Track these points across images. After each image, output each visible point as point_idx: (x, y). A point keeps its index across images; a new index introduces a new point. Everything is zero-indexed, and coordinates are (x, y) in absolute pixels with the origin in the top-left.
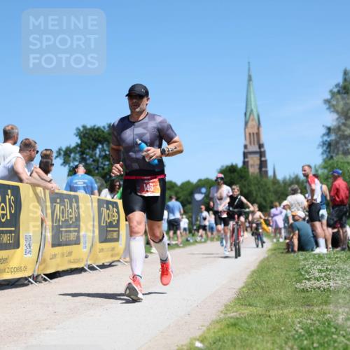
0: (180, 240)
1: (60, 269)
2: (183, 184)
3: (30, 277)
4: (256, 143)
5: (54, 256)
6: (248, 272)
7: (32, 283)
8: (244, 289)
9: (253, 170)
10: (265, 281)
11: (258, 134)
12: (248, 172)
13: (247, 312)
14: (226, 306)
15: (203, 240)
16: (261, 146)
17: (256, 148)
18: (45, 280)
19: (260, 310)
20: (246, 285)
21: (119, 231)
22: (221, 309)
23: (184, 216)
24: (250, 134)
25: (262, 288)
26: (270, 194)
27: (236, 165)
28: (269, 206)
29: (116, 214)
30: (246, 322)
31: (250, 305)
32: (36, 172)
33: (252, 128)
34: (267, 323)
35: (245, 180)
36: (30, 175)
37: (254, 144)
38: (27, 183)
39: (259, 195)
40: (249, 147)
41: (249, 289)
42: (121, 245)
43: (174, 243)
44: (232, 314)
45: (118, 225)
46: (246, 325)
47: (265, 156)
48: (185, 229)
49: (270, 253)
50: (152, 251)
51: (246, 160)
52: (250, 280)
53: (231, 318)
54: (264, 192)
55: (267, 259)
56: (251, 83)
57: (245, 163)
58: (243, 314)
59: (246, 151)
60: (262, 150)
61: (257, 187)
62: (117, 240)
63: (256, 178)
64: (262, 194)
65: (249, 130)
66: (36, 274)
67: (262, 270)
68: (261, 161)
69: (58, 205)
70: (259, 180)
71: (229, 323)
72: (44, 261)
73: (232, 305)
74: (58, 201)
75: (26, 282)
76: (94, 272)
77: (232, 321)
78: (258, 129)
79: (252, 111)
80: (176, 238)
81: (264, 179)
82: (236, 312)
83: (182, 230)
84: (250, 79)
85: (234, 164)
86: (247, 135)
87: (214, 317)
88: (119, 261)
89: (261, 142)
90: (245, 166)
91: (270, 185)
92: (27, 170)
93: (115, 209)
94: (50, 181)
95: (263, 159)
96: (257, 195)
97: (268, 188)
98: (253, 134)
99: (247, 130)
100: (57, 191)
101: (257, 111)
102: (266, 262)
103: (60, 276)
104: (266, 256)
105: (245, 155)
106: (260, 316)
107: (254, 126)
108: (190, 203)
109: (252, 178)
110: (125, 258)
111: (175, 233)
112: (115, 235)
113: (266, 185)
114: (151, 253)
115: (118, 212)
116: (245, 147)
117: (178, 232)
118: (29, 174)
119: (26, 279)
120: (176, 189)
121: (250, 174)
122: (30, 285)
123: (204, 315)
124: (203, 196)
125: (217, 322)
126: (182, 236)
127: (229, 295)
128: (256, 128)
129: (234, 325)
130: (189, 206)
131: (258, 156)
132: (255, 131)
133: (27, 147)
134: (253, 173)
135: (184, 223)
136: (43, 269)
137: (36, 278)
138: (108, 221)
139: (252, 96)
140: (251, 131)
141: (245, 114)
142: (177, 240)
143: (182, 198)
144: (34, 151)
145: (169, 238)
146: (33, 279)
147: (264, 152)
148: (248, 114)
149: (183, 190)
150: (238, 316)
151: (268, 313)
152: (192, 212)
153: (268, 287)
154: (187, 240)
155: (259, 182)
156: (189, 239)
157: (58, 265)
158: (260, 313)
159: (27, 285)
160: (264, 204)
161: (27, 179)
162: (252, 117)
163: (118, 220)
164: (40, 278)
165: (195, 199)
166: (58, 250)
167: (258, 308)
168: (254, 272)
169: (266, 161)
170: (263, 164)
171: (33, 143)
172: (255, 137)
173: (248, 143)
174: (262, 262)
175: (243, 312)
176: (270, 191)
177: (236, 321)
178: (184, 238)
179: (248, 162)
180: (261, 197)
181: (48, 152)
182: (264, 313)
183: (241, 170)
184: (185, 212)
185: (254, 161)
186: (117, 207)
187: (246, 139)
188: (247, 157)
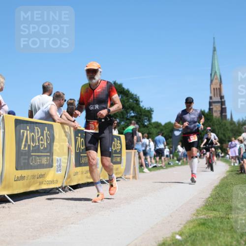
0: (164, 163)
1: (81, 182)
2: (166, 124)
3: (60, 187)
4: (218, 95)
5: (76, 174)
6: (213, 187)
7: (61, 192)
8: (210, 199)
9: (216, 114)
10: (225, 193)
11: (220, 89)
12: (212, 115)
13: (212, 215)
14: (197, 211)
15: (180, 164)
16: (222, 97)
17: (218, 99)
18: (70, 190)
19: (222, 214)
20: (211, 196)
21: (121, 157)
22: (193, 213)
23: (167, 147)
24: (214, 89)
25: (223, 198)
26: (228, 132)
27: (204, 111)
28: (227, 140)
29: (119, 144)
30: (212, 222)
31: (215, 210)
32: (65, 115)
33: (215, 84)
34: (227, 223)
35: (210, 122)
36: (61, 117)
37: (217, 96)
38: (58, 123)
39: (220, 132)
40: (213, 97)
41: (213, 199)
42: (122, 167)
43: (159, 165)
44: (202, 217)
45: (120, 152)
46: (212, 224)
47: (225, 105)
48: (167, 156)
49: (228, 173)
50: (144, 171)
51: (211, 107)
52: (214, 193)
53: (201, 219)
54: (224, 130)
55: (226, 178)
56: (215, 52)
57: (210, 109)
58: (210, 216)
59: (211, 101)
60: (223, 100)
61: (219, 126)
62: (120, 163)
63: (218, 120)
64: (222, 131)
65: (213, 86)
66: (64, 185)
67: (222, 186)
68: (222, 108)
69: (79, 138)
70: (220, 121)
71: (199, 222)
72: (69, 177)
73: (202, 210)
74: (79, 135)
75: (57, 191)
76: (104, 185)
77: (202, 221)
78: (220, 85)
79: (216, 72)
80: (161, 162)
81: (224, 121)
82: (205, 215)
83: (165, 157)
84: (214, 50)
85: (203, 110)
86: (212, 89)
87: (189, 218)
88: (121, 177)
89: (222, 95)
90: (211, 112)
91: (228, 125)
92: (58, 114)
93: (118, 141)
94: (74, 121)
95: (223, 107)
96: (219, 132)
97: (227, 128)
98: (217, 89)
99: (212, 86)
100: (79, 128)
101: (219, 73)
102: (226, 180)
103: (81, 188)
104: (226, 175)
105: (210, 104)
106: (222, 218)
107: (217, 83)
108: (171, 137)
109: (215, 120)
110: (125, 176)
111: (160, 158)
112: (118, 159)
113: (225, 125)
114: (144, 172)
115: (121, 143)
116: (211, 98)
117: (163, 158)
118: (59, 116)
119: (57, 189)
120: (161, 127)
121: (214, 117)
122: (60, 193)
123: (182, 217)
124: (180, 132)
125: (191, 222)
126: (165, 161)
127: (199, 203)
128: (219, 84)
129: (204, 224)
130: (170, 140)
131: (220, 104)
132: (218, 86)
133: (58, 97)
134: (216, 117)
135: (167, 152)
136: (69, 182)
137: (64, 189)
138: (114, 149)
139: (216, 62)
140: (215, 87)
141: (211, 75)
142: (162, 163)
143: (165, 134)
144: (62, 100)
145: (156, 162)
146: (62, 189)
147: (224, 101)
148: (213, 74)
149: (166, 129)
150: (206, 218)
151: (227, 216)
152: (172, 144)
153: (227, 198)
154: (169, 164)
155: (220, 124)
156: (170, 163)
157: (79, 180)
158: (222, 216)
159: (58, 193)
160: (224, 138)
161: (58, 120)
162: (215, 77)
163: (121, 149)
164: (66, 189)
165: (174, 135)
166: (79, 169)
167: (220, 213)
168: (217, 187)
169: (225, 108)
170: (223, 110)
171: (62, 95)
172: (218, 91)
173: (212, 95)
174: (223, 180)
175: (210, 215)
176: (228, 130)
177: (205, 221)
178: (167, 162)
179: (212, 109)
180: (222, 134)
181: (72, 101)
182: (224, 216)
183: (207, 114)
184: (167, 144)
185: (217, 108)
186: (120, 140)
187: (211, 93)
188: (212, 106)
